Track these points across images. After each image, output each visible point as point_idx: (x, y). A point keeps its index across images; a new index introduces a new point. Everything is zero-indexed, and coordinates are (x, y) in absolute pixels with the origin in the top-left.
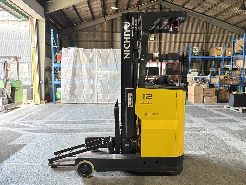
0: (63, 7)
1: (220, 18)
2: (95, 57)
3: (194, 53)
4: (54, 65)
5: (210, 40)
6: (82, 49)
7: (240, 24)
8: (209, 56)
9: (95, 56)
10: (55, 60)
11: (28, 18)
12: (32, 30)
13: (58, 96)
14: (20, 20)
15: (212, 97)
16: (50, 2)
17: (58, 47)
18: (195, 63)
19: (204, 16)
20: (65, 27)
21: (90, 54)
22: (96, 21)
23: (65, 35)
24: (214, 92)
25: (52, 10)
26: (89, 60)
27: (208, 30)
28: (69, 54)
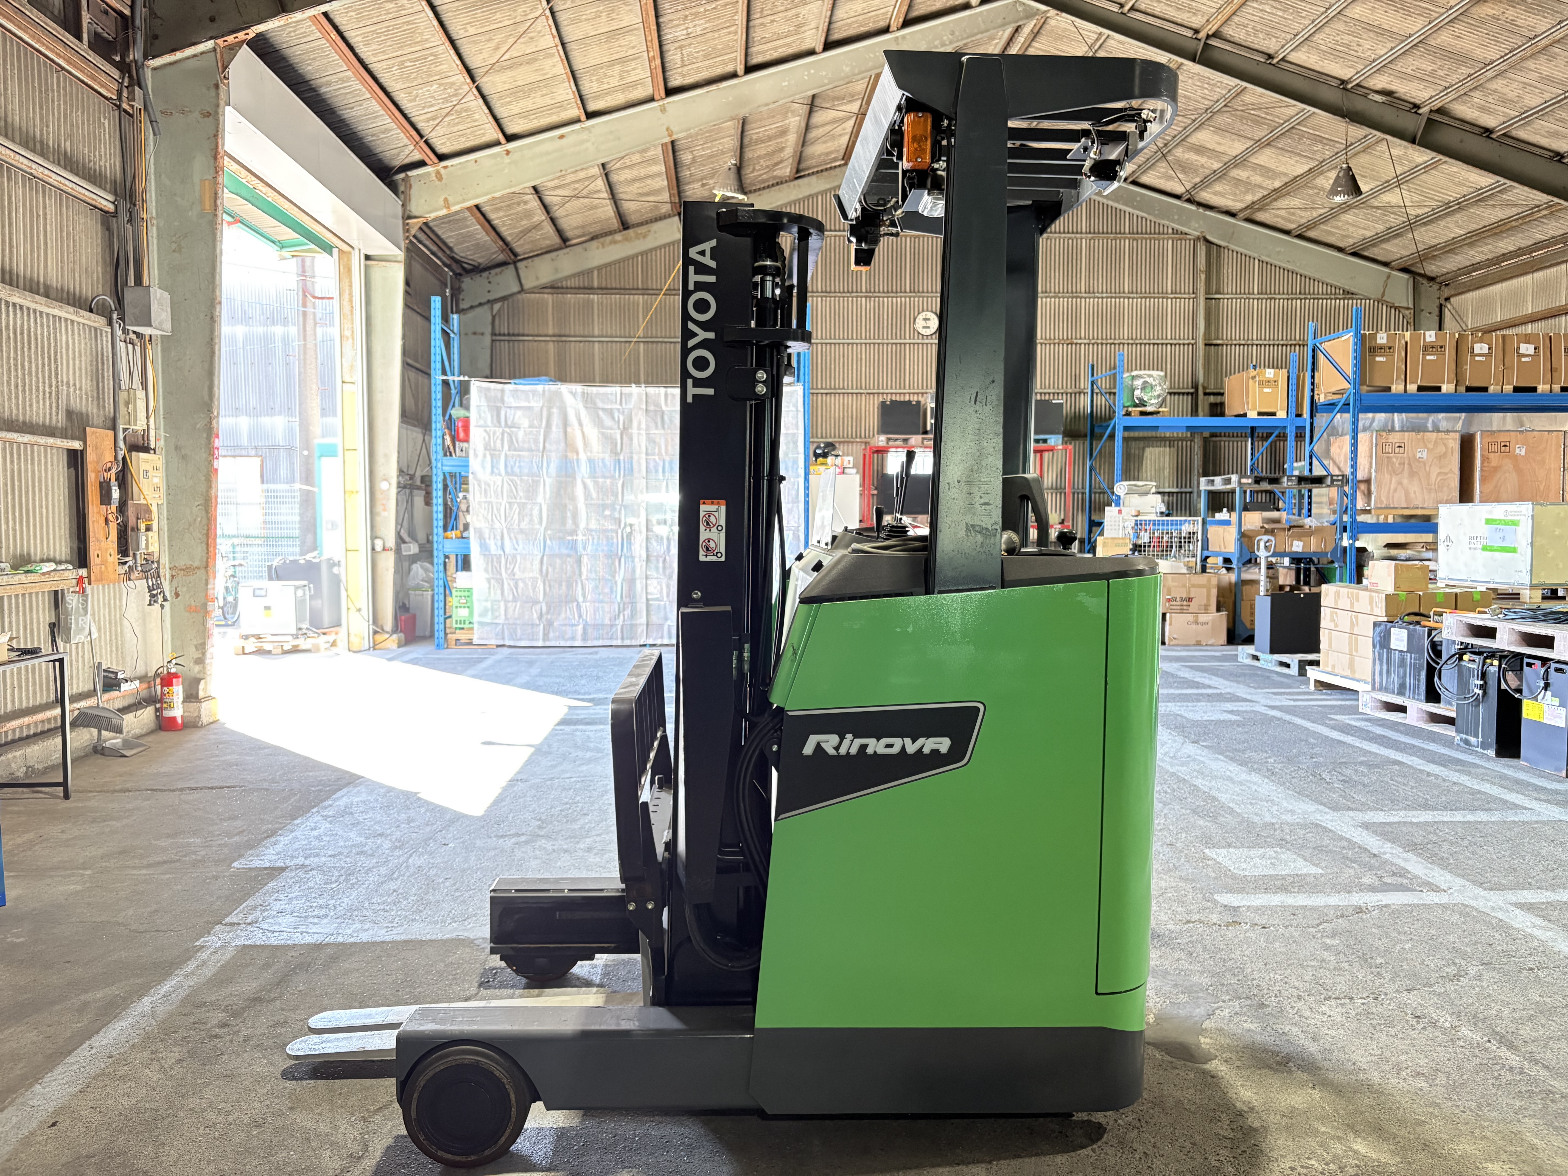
0: (489, 197)
1: (1279, 220)
2: (639, 428)
3: (1143, 403)
4: (442, 466)
5: (1230, 331)
6: (578, 388)
7: (1384, 246)
8: (1222, 414)
9: (635, 424)
10: (448, 442)
11: (327, 248)
12: (346, 303)
13: (459, 614)
14: (286, 253)
15: (1203, 618)
16: (428, 173)
17: (454, 378)
18: (1157, 450)
19: (1193, 207)
20: (477, 270)
21: (616, 415)
22: (637, 237)
23: (479, 310)
24: (1214, 592)
25: (436, 210)
26: (607, 439)
27: (1218, 279)
28: (503, 412)
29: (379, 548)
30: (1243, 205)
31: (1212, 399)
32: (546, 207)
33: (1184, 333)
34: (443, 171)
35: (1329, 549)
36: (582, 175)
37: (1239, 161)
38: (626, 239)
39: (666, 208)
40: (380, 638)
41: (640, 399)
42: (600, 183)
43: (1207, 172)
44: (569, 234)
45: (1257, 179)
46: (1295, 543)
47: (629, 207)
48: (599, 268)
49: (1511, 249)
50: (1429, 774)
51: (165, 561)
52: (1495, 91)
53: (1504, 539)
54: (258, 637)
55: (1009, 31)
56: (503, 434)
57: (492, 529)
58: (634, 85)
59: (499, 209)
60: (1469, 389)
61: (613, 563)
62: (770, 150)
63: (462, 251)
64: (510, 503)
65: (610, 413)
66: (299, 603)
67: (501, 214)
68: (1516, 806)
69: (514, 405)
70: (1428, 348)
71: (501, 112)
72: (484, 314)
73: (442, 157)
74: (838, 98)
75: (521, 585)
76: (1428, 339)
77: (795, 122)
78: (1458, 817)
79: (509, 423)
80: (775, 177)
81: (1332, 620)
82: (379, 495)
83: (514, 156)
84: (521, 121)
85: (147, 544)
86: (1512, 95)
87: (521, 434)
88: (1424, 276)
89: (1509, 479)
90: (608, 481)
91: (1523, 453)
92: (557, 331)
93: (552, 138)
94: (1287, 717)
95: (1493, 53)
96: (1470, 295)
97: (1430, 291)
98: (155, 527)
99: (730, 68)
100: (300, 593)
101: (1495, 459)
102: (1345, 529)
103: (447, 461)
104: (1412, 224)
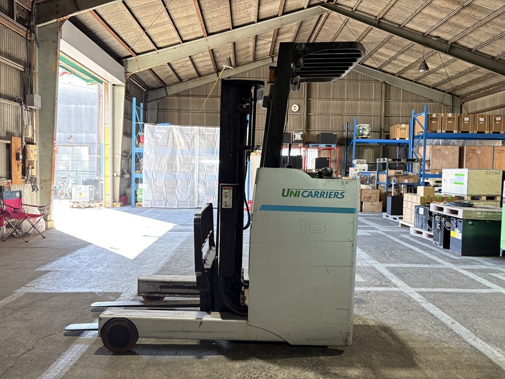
0: (153, 66)
1: (408, 77)
2: (197, 140)
3: (362, 135)
4: (135, 150)
6: (178, 127)
7: (442, 85)
8: (389, 139)
9: (195, 138)
10: (137, 143)
11: (101, 82)
12: (106, 99)
13: (139, 197)
14: (89, 83)
15: (374, 203)
16: (133, 59)
17: (141, 123)
18: (368, 150)
19: (381, 72)
20: (153, 89)
21: (190, 135)
22: (204, 79)
23: (154, 102)
24: (378, 195)
25: (135, 71)
26: (186, 143)
27: (389, 95)
28: (154, 134)
29: (115, 175)
30: (397, 72)
31: (386, 134)
32: (173, 70)
33: (378, 112)
34: (138, 59)
35: (416, 182)
36: (184, 60)
37: (394, 58)
38: (200, 80)
39: (213, 70)
40: (115, 204)
41: (197, 131)
42: (190, 62)
43: (385, 61)
44: (182, 78)
45: (400, 64)
46: (406, 180)
47: (201, 70)
48: (192, 89)
49: (483, 87)
50: (418, 253)
51: (38, 178)
52: (471, 37)
53: (460, 180)
54: (78, 203)
55: (318, 17)
56: (154, 141)
57: (150, 171)
58: (197, 32)
59: (158, 70)
60: (462, 132)
61: (188, 181)
62: (245, 52)
63: (147, 83)
64: (155, 162)
65: (188, 135)
66: (91, 192)
67: (159, 72)
68: (439, 263)
69: (158, 131)
70: (449, 119)
71: (155, 40)
72: (155, 103)
73: (137, 54)
74: (265, 37)
75: (158, 188)
76: (449, 116)
77: (252, 44)
78: (419, 266)
79: (156, 137)
80: (248, 61)
81: (406, 205)
82: (115, 159)
83: (160, 54)
84: (162, 43)
85: (32, 173)
86: (476, 38)
87: (159, 141)
88: (455, 95)
89: (475, 161)
90: (187, 156)
91: (480, 153)
92: (178, 109)
93: (172, 49)
94: (386, 235)
95: (469, 25)
96: (470, 102)
97: (458, 101)
98: (35, 167)
99: (228, 27)
100: (91, 189)
101: (470, 155)
102: (421, 176)
103: (137, 149)
104: (450, 79)
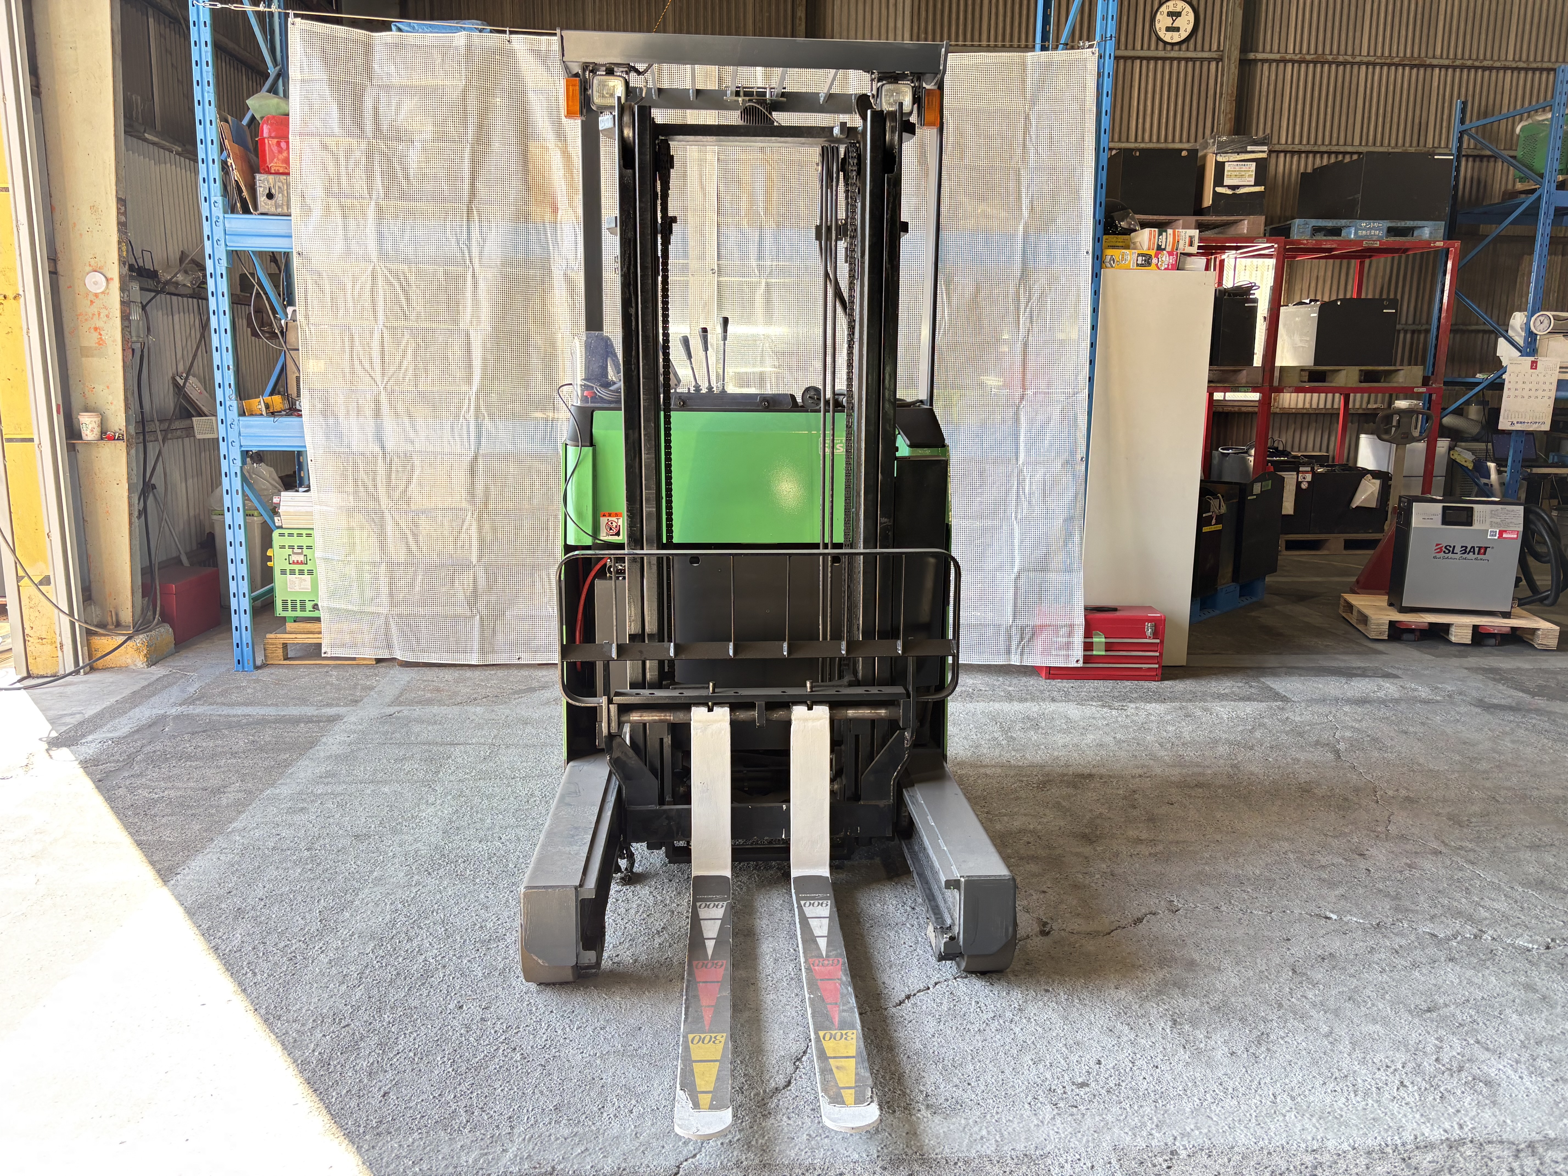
4: (225, 234)
13: (290, 587)
28: (368, 103)
29: (85, 432)
40: (105, 643)
56: (370, 156)
64: (393, 330)
69: (395, 81)
75: (424, 524)
79: (385, 128)
82: (86, 307)
87: (414, 157)
103: (239, 222)
